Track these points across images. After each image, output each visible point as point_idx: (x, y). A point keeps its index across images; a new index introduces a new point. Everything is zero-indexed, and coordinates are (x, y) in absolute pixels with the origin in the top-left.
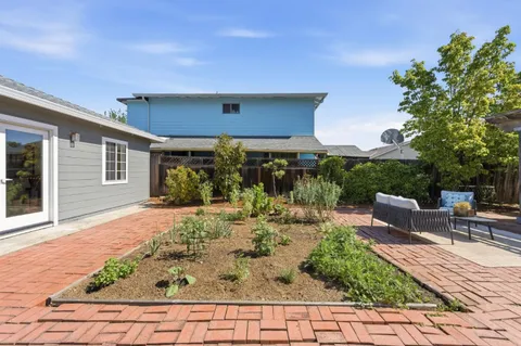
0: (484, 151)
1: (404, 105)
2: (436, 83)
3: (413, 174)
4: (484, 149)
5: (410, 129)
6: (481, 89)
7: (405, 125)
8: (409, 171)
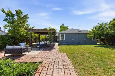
0: (25, 35)
1: (5, 20)
2: (15, 18)
3: (9, 39)
4: (25, 34)
5: (7, 27)
6: (24, 23)
7: (5, 25)
8: (8, 39)
